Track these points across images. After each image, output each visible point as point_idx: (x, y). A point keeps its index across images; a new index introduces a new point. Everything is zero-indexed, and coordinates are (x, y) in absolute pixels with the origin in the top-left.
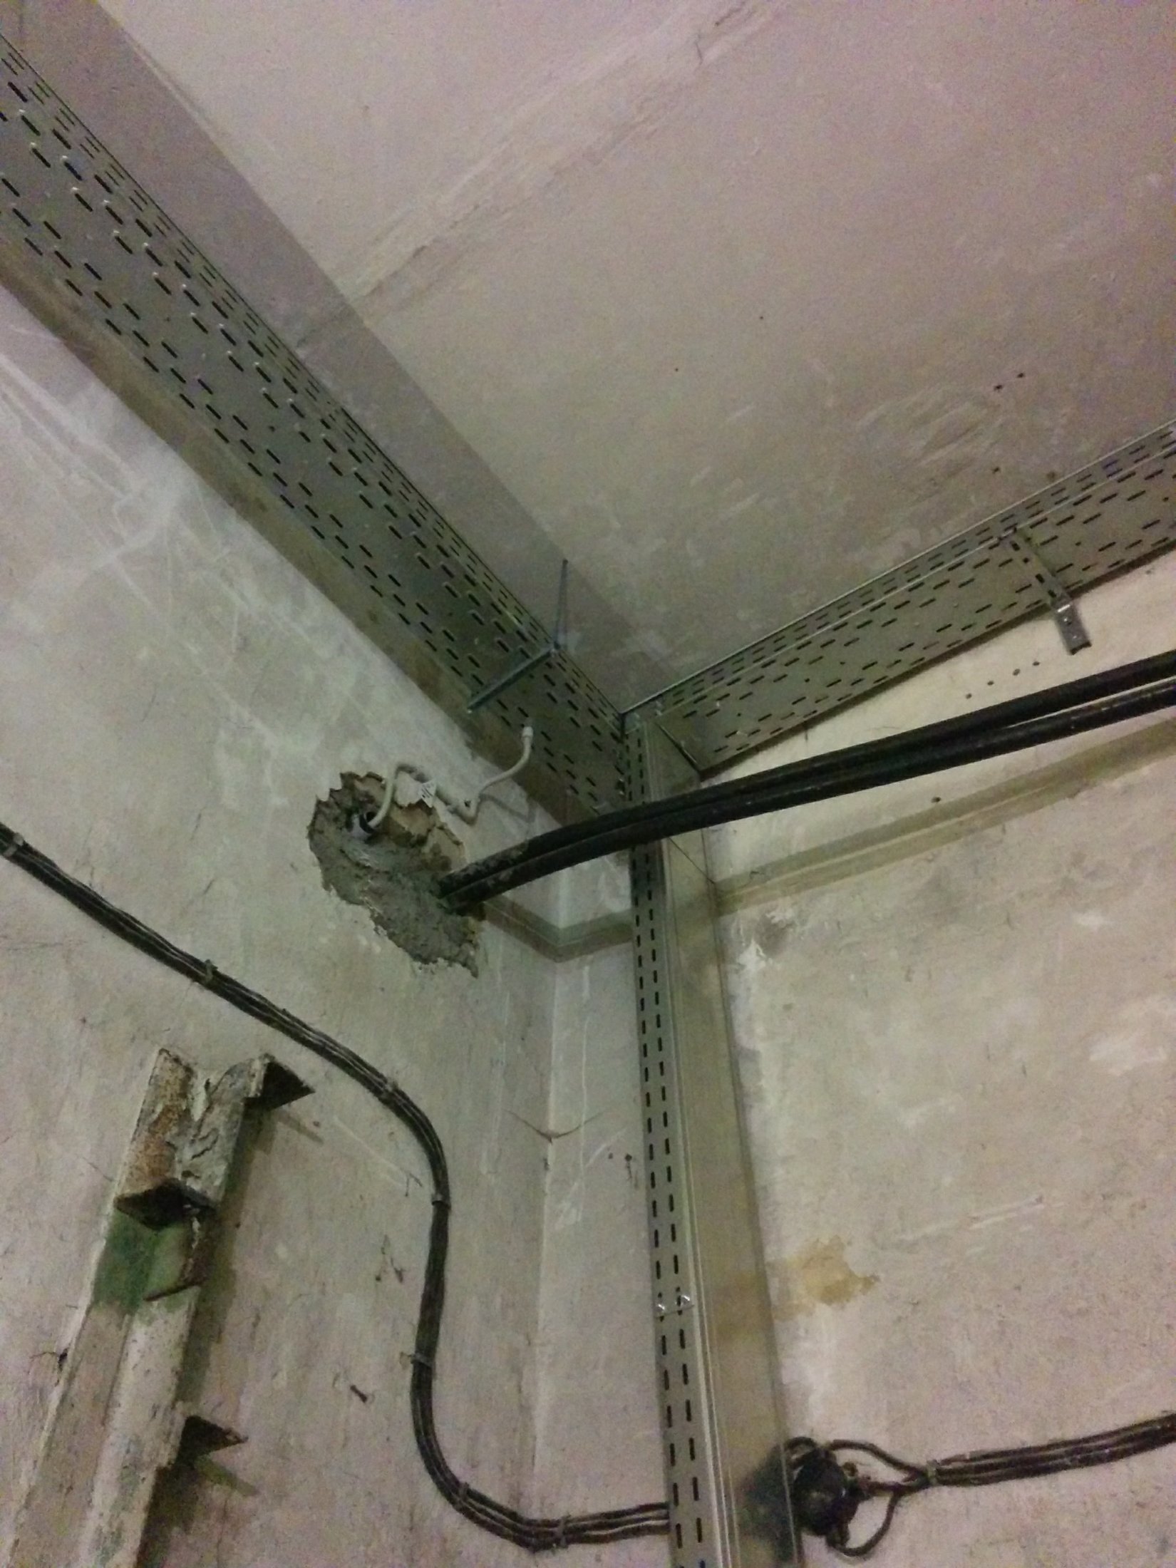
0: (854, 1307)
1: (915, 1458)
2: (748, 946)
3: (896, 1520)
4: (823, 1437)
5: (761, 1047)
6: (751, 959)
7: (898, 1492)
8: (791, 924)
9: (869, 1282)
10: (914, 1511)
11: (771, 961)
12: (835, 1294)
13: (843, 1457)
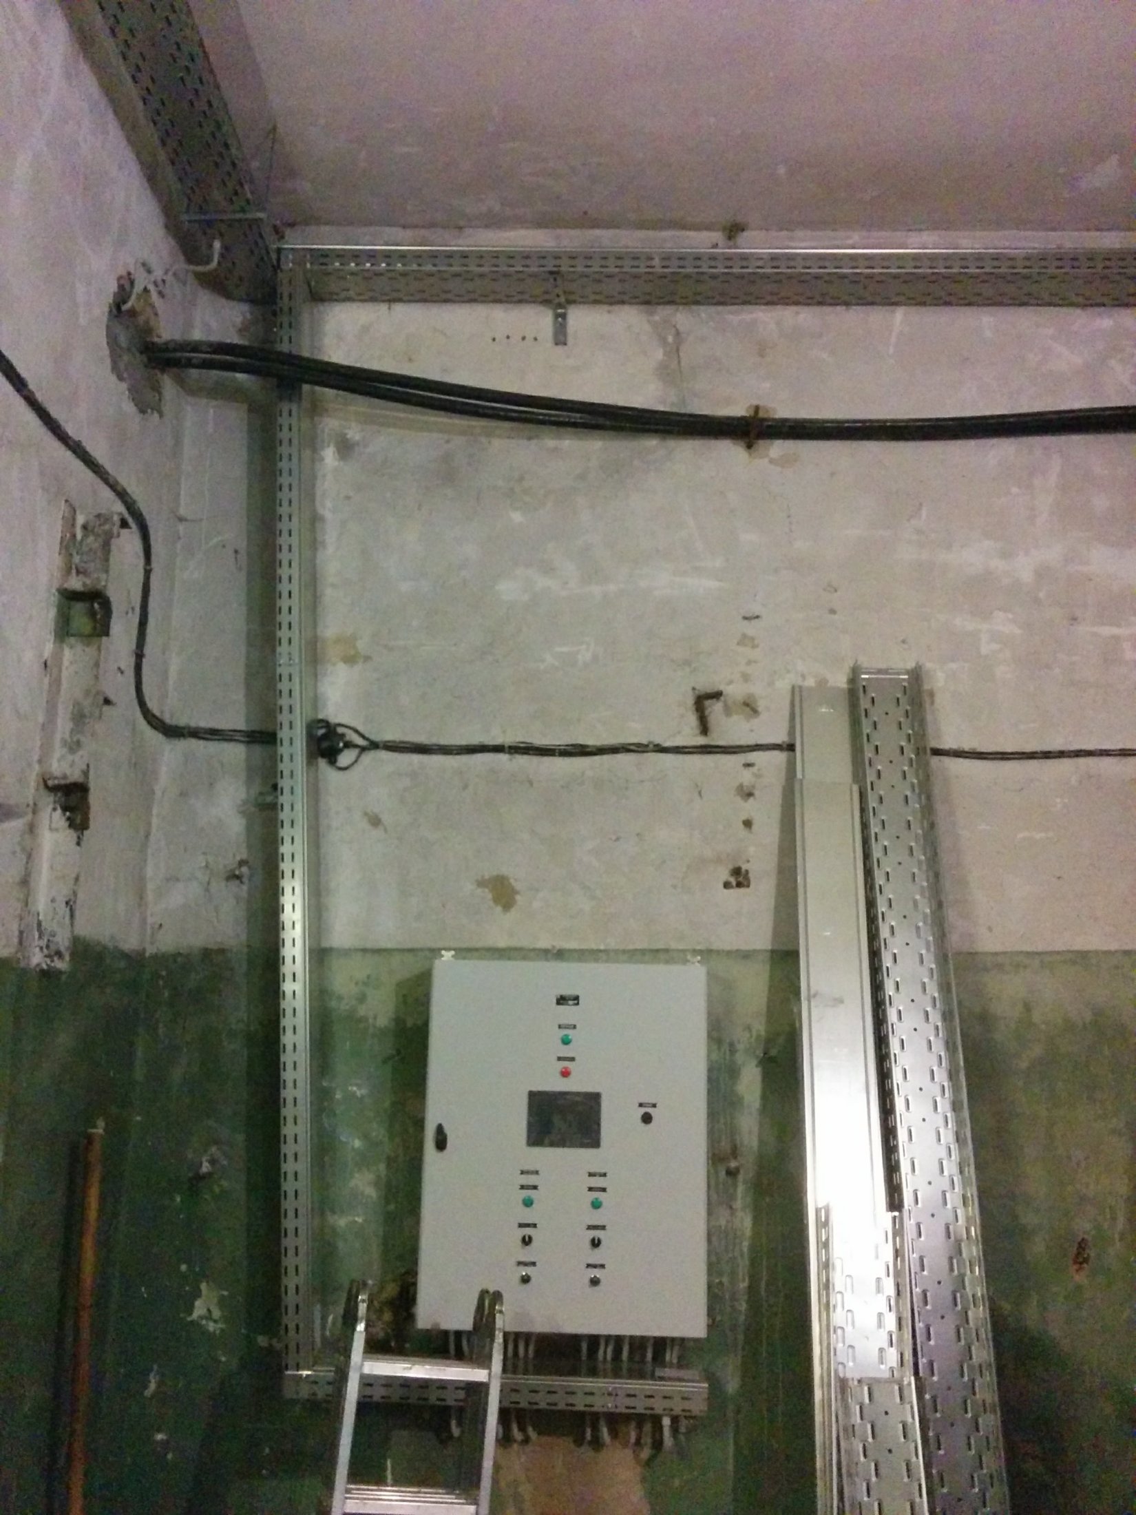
0: (358, 667)
1: (374, 737)
2: (329, 446)
3: (361, 759)
4: (333, 720)
5: (328, 515)
6: (329, 455)
7: (363, 749)
8: (358, 444)
9: (367, 659)
10: (369, 758)
11: (342, 463)
12: (350, 660)
13: (340, 730)
